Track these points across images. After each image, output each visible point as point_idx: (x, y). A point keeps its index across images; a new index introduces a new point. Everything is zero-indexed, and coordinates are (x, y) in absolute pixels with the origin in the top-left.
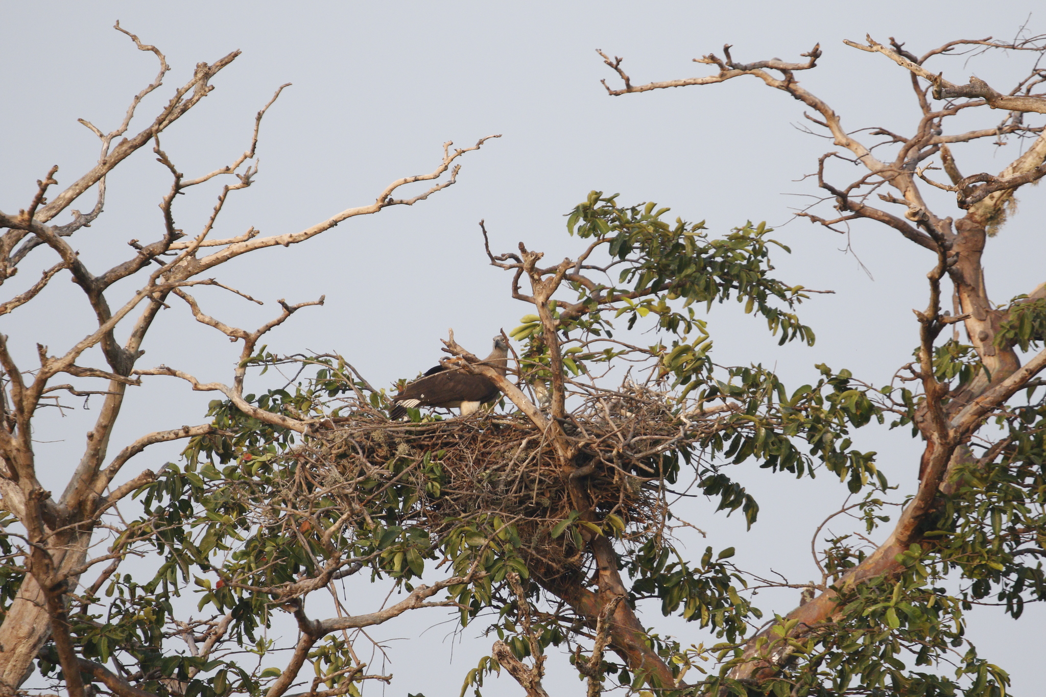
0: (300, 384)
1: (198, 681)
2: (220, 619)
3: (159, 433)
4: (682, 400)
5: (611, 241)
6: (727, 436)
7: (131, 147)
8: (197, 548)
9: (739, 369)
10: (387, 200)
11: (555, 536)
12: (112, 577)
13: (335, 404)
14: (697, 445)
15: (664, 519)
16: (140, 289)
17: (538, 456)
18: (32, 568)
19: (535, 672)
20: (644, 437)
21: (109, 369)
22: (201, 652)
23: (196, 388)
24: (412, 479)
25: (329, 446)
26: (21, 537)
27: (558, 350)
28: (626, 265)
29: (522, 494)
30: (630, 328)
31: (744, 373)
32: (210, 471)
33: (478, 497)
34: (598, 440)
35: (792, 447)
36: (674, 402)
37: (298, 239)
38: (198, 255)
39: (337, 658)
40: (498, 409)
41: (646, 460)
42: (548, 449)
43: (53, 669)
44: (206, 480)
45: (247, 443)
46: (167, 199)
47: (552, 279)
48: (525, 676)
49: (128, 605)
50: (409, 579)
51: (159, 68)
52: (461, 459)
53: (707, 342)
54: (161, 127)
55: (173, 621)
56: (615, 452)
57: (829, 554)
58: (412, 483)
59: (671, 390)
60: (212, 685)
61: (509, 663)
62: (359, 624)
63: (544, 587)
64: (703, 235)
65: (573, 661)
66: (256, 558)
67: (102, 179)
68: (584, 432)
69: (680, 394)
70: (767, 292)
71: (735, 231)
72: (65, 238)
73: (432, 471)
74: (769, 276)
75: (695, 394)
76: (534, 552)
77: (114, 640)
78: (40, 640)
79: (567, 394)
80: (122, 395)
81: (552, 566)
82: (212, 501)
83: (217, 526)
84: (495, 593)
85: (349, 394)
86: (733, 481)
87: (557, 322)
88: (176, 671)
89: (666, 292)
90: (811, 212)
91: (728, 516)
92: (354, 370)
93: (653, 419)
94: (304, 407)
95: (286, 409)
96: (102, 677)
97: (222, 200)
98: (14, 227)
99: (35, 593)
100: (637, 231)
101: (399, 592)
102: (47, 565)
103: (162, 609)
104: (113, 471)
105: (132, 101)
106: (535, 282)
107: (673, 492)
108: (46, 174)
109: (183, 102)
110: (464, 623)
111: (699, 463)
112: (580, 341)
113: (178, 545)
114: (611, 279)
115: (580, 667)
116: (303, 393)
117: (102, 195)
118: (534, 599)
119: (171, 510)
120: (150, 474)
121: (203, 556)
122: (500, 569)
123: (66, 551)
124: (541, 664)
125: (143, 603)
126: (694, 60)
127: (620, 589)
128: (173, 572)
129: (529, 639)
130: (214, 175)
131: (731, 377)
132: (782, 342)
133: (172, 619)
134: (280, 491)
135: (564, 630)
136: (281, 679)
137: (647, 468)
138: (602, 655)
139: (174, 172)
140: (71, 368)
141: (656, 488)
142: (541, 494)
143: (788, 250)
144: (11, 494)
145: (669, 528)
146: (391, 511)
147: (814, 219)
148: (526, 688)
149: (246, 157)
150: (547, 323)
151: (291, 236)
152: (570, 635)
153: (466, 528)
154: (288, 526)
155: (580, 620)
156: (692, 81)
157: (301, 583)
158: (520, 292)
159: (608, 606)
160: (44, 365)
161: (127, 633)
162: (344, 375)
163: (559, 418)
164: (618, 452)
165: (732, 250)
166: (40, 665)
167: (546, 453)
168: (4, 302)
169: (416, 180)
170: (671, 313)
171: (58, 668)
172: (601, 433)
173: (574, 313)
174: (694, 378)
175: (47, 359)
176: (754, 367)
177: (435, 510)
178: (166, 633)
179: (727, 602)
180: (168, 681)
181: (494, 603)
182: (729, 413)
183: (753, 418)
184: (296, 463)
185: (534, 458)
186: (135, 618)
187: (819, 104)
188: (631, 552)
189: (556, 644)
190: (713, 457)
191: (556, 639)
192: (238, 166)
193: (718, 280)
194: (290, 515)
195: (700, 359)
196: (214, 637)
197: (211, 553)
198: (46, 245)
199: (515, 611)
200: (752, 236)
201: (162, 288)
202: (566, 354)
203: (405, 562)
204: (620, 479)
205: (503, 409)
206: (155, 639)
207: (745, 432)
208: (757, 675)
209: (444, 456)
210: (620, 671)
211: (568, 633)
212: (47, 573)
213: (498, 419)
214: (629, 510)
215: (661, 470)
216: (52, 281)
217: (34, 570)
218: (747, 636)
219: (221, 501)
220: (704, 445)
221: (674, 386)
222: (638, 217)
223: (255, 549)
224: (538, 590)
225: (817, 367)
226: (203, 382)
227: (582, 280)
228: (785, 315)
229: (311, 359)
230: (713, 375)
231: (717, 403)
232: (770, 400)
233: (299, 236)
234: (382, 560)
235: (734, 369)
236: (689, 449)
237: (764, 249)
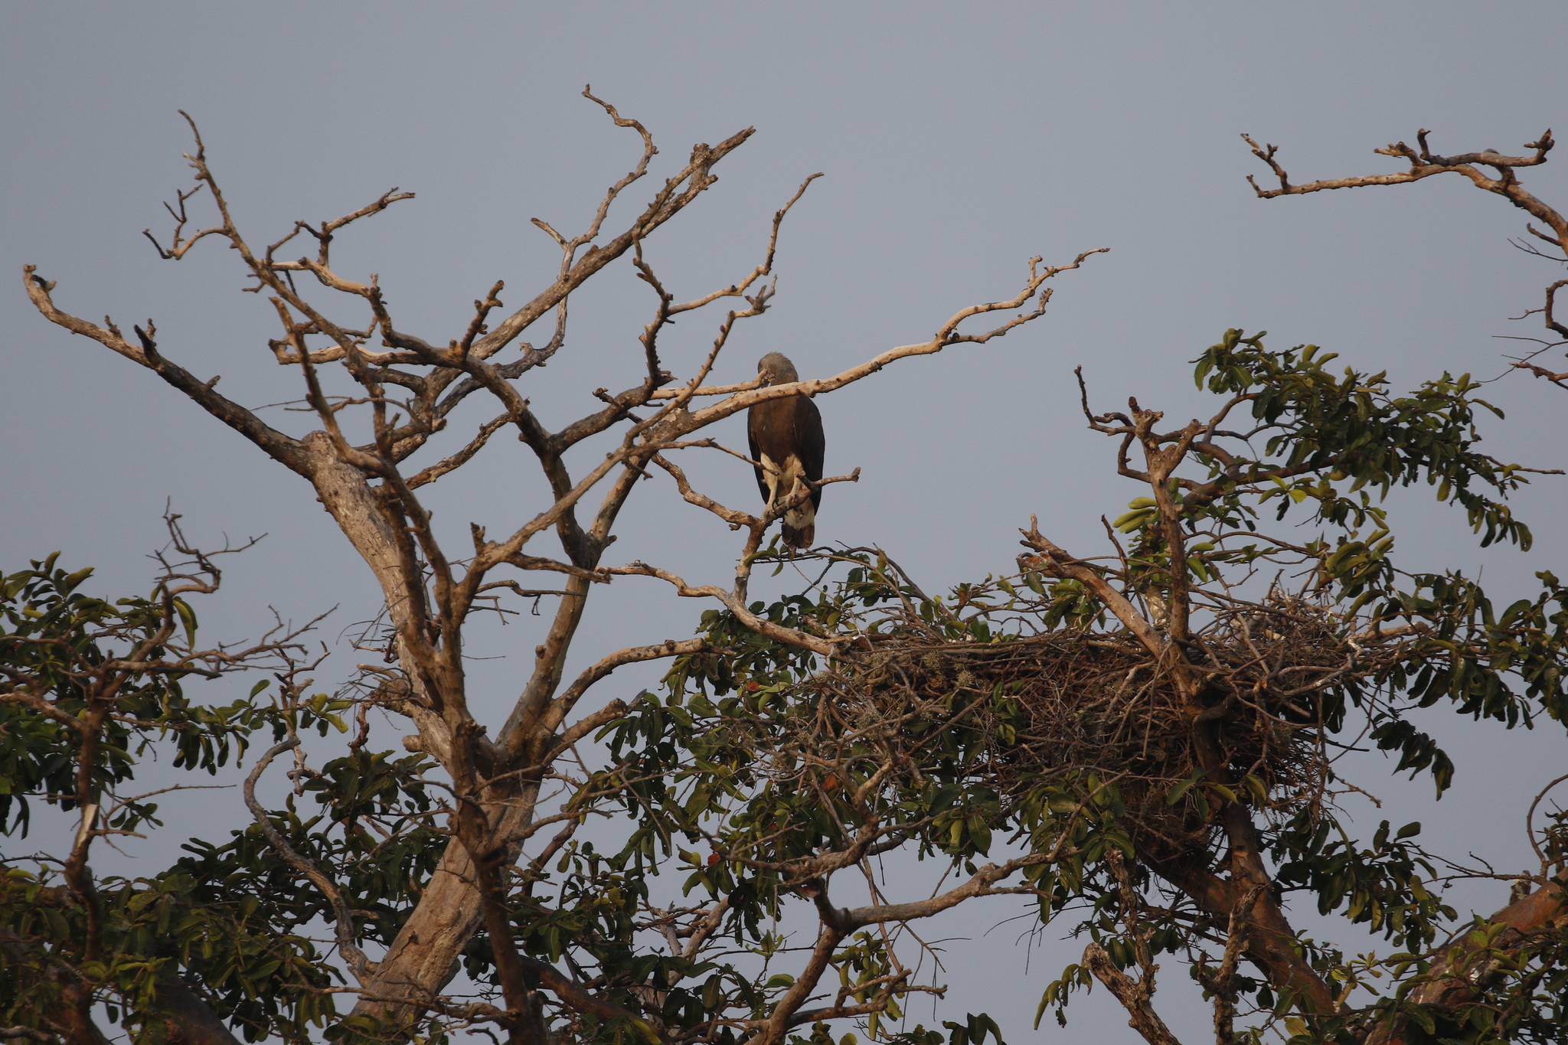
0: (825, 588)
1: (680, 990)
2: (712, 906)
3: (633, 650)
4: (1351, 617)
5: (1256, 398)
6: (1412, 669)
7: (602, 259)
8: (683, 809)
9: (1429, 577)
10: (951, 335)
11: (1172, 802)
12: (566, 845)
13: (873, 617)
14: (1370, 679)
15: (1323, 781)
16: (612, 451)
17: (1151, 692)
18: (459, 830)
19: (1143, 987)
20: (1298, 668)
21: (567, 561)
22: (685, 951)
23: (683, 592)
24: (977, 720)
25: (863, 673)
26: (446, 787)
27: (1181, 546)
28: (1277, 431)
29: (1127, 743)
30: (1280, 517)
31: (1435, 582)
32: (701, 705)
33: (1067, 746)
34: (1234, 671)
35: (1502, 685)
36: (1340, 621)
37: (828, 387)
38: (691, 407)
39: (872, 964)
40: (1095, 626)
41: (1299, 699)
42: (1165, 682)
43: (485, 970)
44: (696, 716)
45: (752, 667)
46: (650, 329)
47: (1173, 448)
48: (1129, 992)
49: (587, 884)
50: (970, 857)
51: (643, 151)
52: (1046, 693)
53: (1387, 538)
54: (645, 231)
55: (648, 908)
56: (1256, 688)
57: (1550, 833)
58: (977, 725)
59: (1336, 604)
60: (700, 996)
61: (1107, 974)
62: (903, 915)
63: (1157, 872)
64: (1383, 391)
65: (1194, 974)
66: (763, 824)
67: (563, 301)
68: (1215, 660)
69: (1348, 610)
70: (1470, 471)
71: (1427, 387)
72: (510, 381)
73: (1004, 709)
74: (1474, 449)
75: (1368, 610)
76: (1143, 823)
77: (567, 931)
78: (467, 929)
79: (1192, 607)
80: (584, 597)
81: (1167, 843)
82: (704, 745)
83: (710, 780)
84: (1088, 879)
85: (892, 602)
86: (1419, 730)
87: (1180, 508)
88: (651, 975)
89: (1329, 469)
90: (1534, 362)
91: (1411, 779)
92: (899, 569)
93: (1310, 643)
94: (831, 619)
95: (805, 623)
96: (552, 982)
97: (725, 332)
98: (442, 364)
99: (463, 864)
100: (1291, 384)
101: (958, 875)
102: (480, 827)
103: (635, 889)
104: (571, 701)
105: (605, 195)
106: (1151, 452)
107: (1336, 744)
108: (487, 293)
109: (675, 197)
110: (1044, 918)
111: (1372, 705)
112: (1210, 534)
113: (656, 806)
114: (1255, 450)
115: (1204, 982)
116: (829, 600)
117: (562, 323)
118: (1142, 888)
119: (648, 757)
120: (619, 705)
121: (691, 820)
122: (1095, 845)
123: (506, 807)
124: (1152, 976)
125: (605, 881)
126: (1377, 151)
127: (1260, 875)
128: (650, 841)
129: (1134, 943)
130: (714, 298)
131: (1419, 588)
132: (1486, 543)
133: (647, 905)
134: (796, 734)
135: (1183, 931)
136: (795, 989)
137: (1301, 711)
138: (1235, 967)
139: (660, 291)
140: (517, 558)
141: (1312, 738)
142: (1154, 744)
143: (1500, 414)
144: (432, 729)
145: (1330, 793)
146: (947, 763)
147: (1538, 372)
148: (1129, 1009)
149: (758, 274)
150: (1166, 509)
151: (818, 383)
152: (1191, 939)
153: (1050, 788)
154: (807, 780)
155: (1204, 918)
156: (1373, 180)
157: (824, 858)
158: (1130, 466)
159: (1245, 899)
160: (480, 553)
161: (585, 922)
162: (887, 576)
163: (1181, 639)
164: (1261, 688)
165: (1423, 413)
166: (466, 964)
167: (1161, 688)
168: (426, 467)
169: (991, 309)
170: (1337, 498)
171: (492, 969)
172: (1238, 661)
173: (1203, 496)
174: (1366, 588)
175: (485, 545)
176: (1450, 575)
177: (1008, 762)
178: (639, 924)
179: (1409, 899)
180: (640, 989)
181: (1087, 892)
182: (1416, 636)
183: (1449, 644)
184: (817, 697)
185: (1145, 694)
186: (596, 901)
187: (1549, 214)
188: (1276, 827)
189: (1171, 950)
190: (1392, 697)
191: (1172, 943)
192: (748, 285)
193: (1402, 454)
194: (810, 767)
195: (1377, 561)
196: (703, 931)
197: (701, 817)
198: (485, 390)
199: (1116, 904)
200: (1451, 393)
201: (641, 451)
202: (1191, 552)
203: (965, 834)
204: (1264, 725)
205: (1102, 626)
206: (625, 930)
207: (1437, 663)
208: (1449, 998)
209: (1021, 689)
210: (1259, 989)
211: (1188, 936)
212: (479, 837)
213: (1096, 640)
214: (1275, 767)
215: (1320, 715)
216: (491, 440)
217: (462, 832)
218: (1435, 945)
219: (716, 746)
220: (1380, 681)
221: (1339, 599)
222: (1294, 365)
223: (761, 812)
224: (1147, 877)
225: (1539, 575)
226: (694, 584)
227: (1215, 450)
228: (1492, 505)
229: (841, 554)
230: (1393, 584)
231: (1399, 622)
232: (1471, 620)
233: (830, 383)
234: (934, 830)
235: (1423, 577)
236: (1359, 686)
237: (1467, 413)
